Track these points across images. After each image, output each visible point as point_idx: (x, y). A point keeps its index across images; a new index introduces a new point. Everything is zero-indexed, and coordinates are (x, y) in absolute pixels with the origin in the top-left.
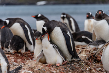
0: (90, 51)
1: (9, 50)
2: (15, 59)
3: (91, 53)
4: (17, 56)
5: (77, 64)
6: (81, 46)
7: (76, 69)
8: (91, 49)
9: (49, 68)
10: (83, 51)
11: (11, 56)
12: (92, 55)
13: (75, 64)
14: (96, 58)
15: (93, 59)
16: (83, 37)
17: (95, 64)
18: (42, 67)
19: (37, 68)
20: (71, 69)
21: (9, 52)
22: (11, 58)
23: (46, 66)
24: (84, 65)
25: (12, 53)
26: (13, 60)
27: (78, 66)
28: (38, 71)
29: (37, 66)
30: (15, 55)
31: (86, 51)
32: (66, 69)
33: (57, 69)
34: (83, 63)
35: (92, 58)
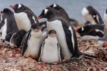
0: (98, 47)
1: (9, 44)
2: (14, 53)
3: (100, 50)
4: (16, 50)
5: (77, 63)
6: (94, 40)
7: (74, 69)
8: (99, 45)
9: (42, 67)
10: (90, 47)
11: (10, 50)
12: (100, 52)
13: (74, 63)
14: (105, 55)
15: (101, 56)
16: (97, 30)
17: (102, 63)
18: (33, 65)
19: (28, 66)
20: (67, 69)
21: (9, 45)
22: (9, 52)
23: (39, 64)
24: (84, 64)
25: (12, 47)
26: (11, 55)
27: (76, 65)
28: (29, 70)
29: (28, 64)
30: (14, 49)
31: (94, 47)
32: (62, 68)
33: (51, 68)
34: (83, 62)
35: (99, 56)
